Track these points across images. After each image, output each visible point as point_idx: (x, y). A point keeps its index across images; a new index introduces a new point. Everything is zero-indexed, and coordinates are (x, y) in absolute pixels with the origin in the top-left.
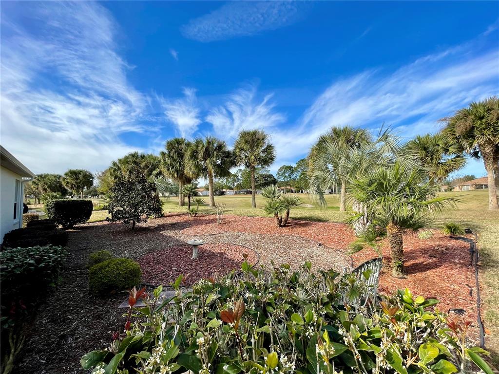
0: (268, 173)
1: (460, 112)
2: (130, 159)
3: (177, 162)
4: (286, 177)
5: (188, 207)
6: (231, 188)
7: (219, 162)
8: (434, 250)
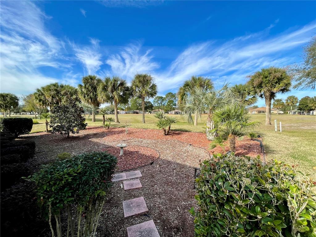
0: (148, 101)
1: (256, 73)
2: (52, 88)
3: (91, 92)
4: (159, 103)
5: (103, 122)
6: (123, 110)
7: (121, 94)
8: (245, 146)
